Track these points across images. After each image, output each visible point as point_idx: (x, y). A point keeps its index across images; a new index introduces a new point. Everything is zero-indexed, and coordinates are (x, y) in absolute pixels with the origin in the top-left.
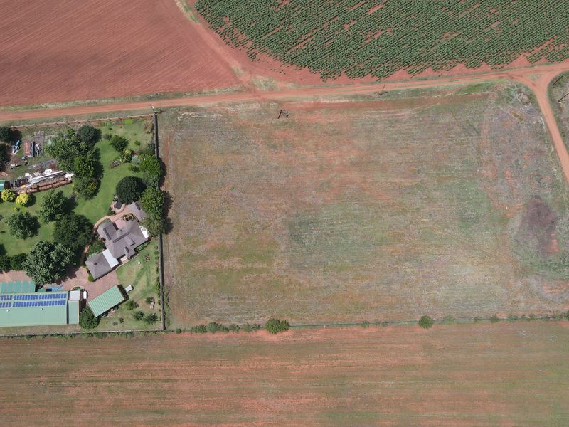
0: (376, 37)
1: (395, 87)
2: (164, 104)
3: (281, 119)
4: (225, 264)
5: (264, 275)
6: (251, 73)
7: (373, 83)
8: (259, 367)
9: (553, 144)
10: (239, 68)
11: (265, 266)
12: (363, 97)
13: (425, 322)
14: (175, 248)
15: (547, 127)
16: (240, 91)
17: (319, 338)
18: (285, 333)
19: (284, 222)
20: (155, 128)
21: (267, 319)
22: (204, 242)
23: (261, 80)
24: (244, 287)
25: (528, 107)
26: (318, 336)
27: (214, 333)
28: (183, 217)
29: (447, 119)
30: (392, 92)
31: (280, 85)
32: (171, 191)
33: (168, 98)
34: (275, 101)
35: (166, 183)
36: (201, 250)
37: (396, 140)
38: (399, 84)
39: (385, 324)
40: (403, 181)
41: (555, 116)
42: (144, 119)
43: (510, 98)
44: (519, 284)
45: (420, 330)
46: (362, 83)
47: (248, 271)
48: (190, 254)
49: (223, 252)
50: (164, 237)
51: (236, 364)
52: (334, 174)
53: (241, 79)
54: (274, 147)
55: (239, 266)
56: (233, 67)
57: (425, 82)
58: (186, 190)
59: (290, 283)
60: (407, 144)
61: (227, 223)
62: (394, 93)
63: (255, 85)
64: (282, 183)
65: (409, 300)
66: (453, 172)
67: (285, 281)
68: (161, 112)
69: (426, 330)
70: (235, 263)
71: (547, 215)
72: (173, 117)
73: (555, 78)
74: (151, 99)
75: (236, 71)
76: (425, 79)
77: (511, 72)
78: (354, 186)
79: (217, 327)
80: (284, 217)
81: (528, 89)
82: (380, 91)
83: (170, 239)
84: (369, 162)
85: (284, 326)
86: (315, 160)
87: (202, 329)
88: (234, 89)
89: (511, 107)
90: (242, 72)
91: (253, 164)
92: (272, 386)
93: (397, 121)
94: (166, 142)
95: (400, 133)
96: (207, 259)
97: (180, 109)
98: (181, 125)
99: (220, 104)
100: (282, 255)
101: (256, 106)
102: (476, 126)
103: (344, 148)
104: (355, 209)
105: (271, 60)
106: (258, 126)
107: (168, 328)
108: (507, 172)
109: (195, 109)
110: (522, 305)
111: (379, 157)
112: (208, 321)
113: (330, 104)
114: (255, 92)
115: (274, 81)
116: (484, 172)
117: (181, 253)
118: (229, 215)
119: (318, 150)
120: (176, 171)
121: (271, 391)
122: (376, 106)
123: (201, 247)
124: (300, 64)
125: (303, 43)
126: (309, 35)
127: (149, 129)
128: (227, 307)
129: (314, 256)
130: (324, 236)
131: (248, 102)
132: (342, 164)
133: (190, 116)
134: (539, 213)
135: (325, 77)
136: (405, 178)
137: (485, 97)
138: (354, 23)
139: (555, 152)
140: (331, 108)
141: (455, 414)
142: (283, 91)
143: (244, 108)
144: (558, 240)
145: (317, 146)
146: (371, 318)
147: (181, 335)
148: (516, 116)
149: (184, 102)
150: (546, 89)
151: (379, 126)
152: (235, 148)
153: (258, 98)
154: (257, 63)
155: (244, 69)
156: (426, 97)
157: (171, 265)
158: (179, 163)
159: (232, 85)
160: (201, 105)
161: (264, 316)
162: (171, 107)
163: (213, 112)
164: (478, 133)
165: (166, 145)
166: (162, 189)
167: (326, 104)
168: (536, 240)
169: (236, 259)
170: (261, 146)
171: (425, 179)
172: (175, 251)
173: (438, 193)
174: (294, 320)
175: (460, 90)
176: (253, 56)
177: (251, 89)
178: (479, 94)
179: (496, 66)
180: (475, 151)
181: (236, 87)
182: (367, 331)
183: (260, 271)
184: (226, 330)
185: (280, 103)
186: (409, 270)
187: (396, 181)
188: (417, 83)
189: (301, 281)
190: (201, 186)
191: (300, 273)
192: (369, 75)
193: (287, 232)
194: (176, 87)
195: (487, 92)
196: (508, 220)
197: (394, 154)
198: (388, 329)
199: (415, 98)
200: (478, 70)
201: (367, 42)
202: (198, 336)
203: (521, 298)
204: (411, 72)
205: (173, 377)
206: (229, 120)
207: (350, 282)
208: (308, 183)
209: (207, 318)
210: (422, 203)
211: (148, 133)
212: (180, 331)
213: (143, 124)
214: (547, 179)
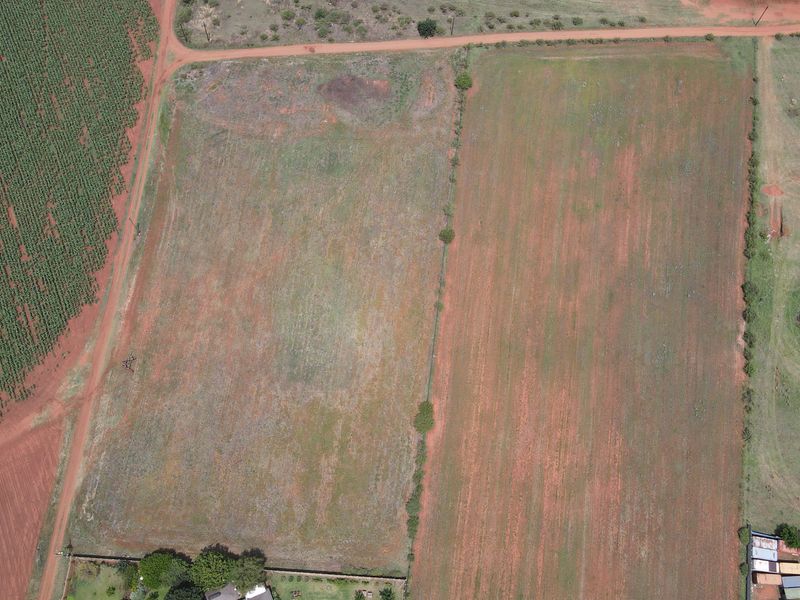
0: (53, 223)
1: (133, 213)
2: (58, 540)
3: (136, 368)
4: (327, 477)
5: (352, 425)
6: (51, 400)
7: (120, 240)
8: (475, 450)
9: (259, 58)
10: (37, 416)
11: (340, 422)
12: (135, 254)
13: (447, 237)
14: (290, 549)
15: (237, 59)
16: (75, 421)
17: (448, 366)
18: (436, 408)
19: (284, 389)
20: (94, 559)
21: (413, 430)
22: (290, 504)
23: (68, 387)
24: (365, 455)
25: (207, 73)
26: (445, 368)
27: (421, 506)
28: (247, 532)
29: (196, 163)
30: (139, 218)
31: (83, 362)
32: (203, 546)
33: (50, 534)
34: (106, 372)
35: (186, 552)
36: (300, 511)
37: (207, 226)
38: (132, 208)
39: (442, 283)
40: (263, 228)
41: (225, 48)
42: (73, 577)
43: (190, 89)
44: (418, 127)
45: (455, 244)
46: (115, 252)
47: (343, 446)
48: (304, 528)
49: (310, 479)
50: (269, 564)
51: (468, 480)
52: (234, 311)
53: (55, 416)
54: (174, 384)
55: (334, 459)
56: (32, 425)
57: (138, 177)
58: (207, 522)
59: (370, 391)
60: (217, 214)
61: (269, 467)
62: (142, 215)
63: (72, 398)
64: (229, 381)
65: (417, 250)
66: (267, 169)
67: (366, 399)
68: (70, 547)
69: (457, 238)
70: (328, 464)
71: (343, 83)
72: (86, 528)
73: (179, 37)
74: (43, 562)
75: (40, 422)
76: (135, 176)
77: (156, 80)
78: (257, 289)
79: (414, 502)
80: (278, 385)
81: (183, 68)
82: (134, 231)
83: (273, 554)
84: (229, 264)
85: (426, 409)
86: (207, 331)
87: (413, 522)
88: (68, 427)
89: (201, 90)
90: (45, 414)
91: (191, 417)
92: (501, 436)
93: (182, 219)
94: (123, 544)
95: (200, 219)
96: (316, 503)
97: (74, 516)
98: (102, 517)
99: (86, 453)
100: (330, 396)
101: (106, 400)
102: (214, 132)
103: (201, 291)
104: (288, 293)
105: (39, 369)
106: (136, 402)
107: (404, 573)
108: (282, 111)
109: (83, 491)
110: (444, 131)
111: (225, 251)
112: (402, 513)
113: (133, 299)
114: (83, 399)
115: (75, 369)
116: (275, 135)
117: (299, 541)
118: (258, 462)
119: (193, 326)
120: (171, 534)
121: (508, 439)
122: (153, 242)
123: (296, 510)
124: (61, 328)
125: (30, 319)
126: (20, 309)
127: (94, 569)
128: (388, 482)
129: (340, 355)
130: (315, 338)
131: (96, 411)
132: (222, 299)
133: (91, 501)
134: (339, 90)
135: (90, 300)
136: (261, 225)
137: (179, 114)
138: (23, 247)
139: (269, 58)
140: (139, 298)
141: (557, 225)
142: (94, 360)
143: (103, 419)
144: (375, 79)
145: (188, 327)
146: (431, 297)
147: (417, 554)
148: (214, 87)
149: (66, 508)
150: (190, 50)
151: (182, 242)
152: (160, 440)
153: (93, 396)
154: (39, 390)
155: (41, 409)
156: (160, 180)
157: (313, 558)
158: (160, 528)
159: (60, 431)
160: (78, 482)
161: (409, 433)
162: (67, 530)
163: (95, 465)
164: (225, 131)
165: (126, 545)
166: (194, 558)
167: (131, 305)
168: (370, 101)
169: (323, 462)
170: (168, 403)
171: (268, 202)
172: (294, 550)
173: (290, 191)
174: (420, 395)
175: (161, 139)
176: (26, 394)
177: (77, 404)
178: (173, 120)
179: (143, 94)
180: (246, 140)
181: (67, 424)
182: (447, 306)
183: (346, 429)
184: (419, 488)
185: (111, 366)
186: (381, 242)
187: (262, 235)
188: (137, 185)
189: (371, 377)
190: (205, 498)
191: (359, 376)
192: (108, 242)
193: (299, 386)
194: (36, 518)
195: (174, 111)
196: (341, 123)
197: (226, 232)
198: (449, 281)
199: (158, 193)
200: (141, 115)
201: (57, 236)
202: (422, 530)
203: (434, 130)
204: (119, 191)
205: (474, 575)
206: (116, 442)
207: (382, 315)
208: (237, 346)
209: (399, 514)
210: (298, 211)
211: (98, 572)
212: (411, 557)
213: (81, 577)
214: (300, 74)
